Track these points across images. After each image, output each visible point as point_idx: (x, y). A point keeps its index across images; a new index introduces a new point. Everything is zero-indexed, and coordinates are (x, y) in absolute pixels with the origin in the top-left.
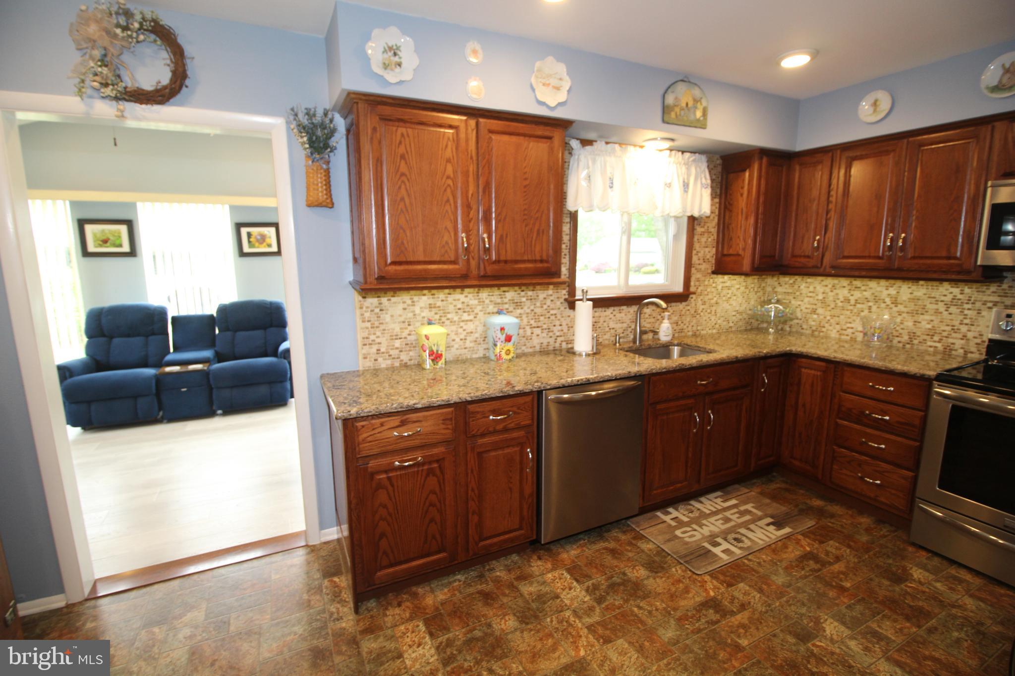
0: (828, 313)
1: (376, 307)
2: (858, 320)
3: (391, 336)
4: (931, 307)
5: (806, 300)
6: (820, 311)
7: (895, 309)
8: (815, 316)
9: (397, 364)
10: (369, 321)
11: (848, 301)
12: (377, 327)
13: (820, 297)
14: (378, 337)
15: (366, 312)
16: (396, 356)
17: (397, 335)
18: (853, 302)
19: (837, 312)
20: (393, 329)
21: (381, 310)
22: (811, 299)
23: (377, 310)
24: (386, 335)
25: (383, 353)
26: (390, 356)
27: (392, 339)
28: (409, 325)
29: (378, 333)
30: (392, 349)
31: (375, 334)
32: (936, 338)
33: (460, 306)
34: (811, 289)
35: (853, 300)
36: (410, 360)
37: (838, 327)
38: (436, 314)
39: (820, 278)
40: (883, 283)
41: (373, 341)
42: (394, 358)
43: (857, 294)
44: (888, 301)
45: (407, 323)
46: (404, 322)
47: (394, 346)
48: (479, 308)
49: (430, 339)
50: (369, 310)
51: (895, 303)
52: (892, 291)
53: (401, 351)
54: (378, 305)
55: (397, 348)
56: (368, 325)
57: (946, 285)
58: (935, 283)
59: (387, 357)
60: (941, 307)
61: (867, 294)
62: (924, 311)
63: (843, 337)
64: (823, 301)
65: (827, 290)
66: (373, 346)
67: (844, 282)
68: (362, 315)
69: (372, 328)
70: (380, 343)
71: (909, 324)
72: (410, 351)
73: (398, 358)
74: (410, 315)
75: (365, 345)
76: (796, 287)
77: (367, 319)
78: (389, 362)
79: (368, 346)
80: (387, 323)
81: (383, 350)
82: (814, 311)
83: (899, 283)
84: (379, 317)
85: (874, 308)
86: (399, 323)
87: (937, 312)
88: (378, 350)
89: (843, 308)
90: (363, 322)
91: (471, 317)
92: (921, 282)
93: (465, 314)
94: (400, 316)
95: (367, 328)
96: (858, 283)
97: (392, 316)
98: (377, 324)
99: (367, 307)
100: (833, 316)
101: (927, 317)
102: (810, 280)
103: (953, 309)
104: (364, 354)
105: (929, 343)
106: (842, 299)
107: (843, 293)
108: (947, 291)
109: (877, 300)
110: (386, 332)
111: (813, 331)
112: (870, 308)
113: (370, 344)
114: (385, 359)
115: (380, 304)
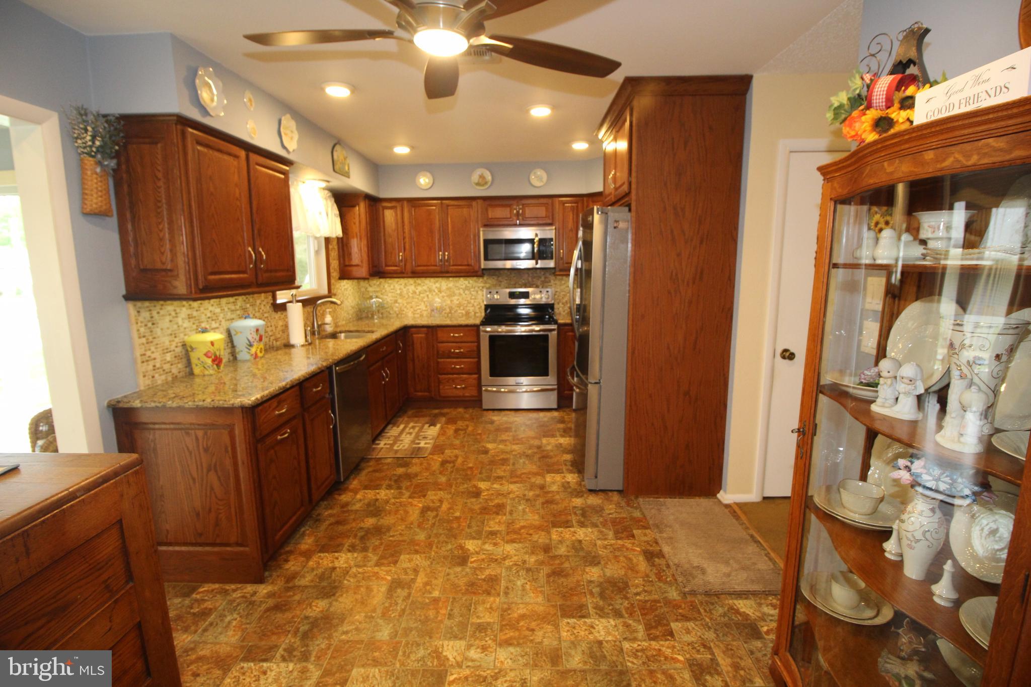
0: (405, 302)
1: (149, 321)
2: (423, 304)
3: (163, 350)
4: (457, 292)
5: (390, 295)
6: (400, 301)
7: (441, 295)
8: (397, 305)
9: (170, 379)
10: (144, 337)
11: (414, 292)
12: (152, 342)
13: (399, 292)
14: (153, 352)
15: (141, 327)
16: (168, 371)
17: (167, 349)
18: (418, 293)
19: (409, 300)
20: (164, 343)
21: (153, 324)
22: (393, 294)
23: (150, 325)
24: (159, 350)
25: (158, 369)
26: (164, 370)
27: (164, 353)
28: (175, 337)
29: (153, 349)
30: (165, 363)
31: (150, 350)
32: (462, 308)
33: (209, 315)
34: (392, 287)
35: (417, 292)
36: (179, 372)
37: (412, 310)
38: (194, 324)
39: (396, 280)
40: (432, 280)
41: (149, 357)
42: (167, 373)
43: (420, 288)
44: (436, 291)
45: (173, 336)
46: (171, 335)
47: (165, 360)
48: (222, 315)
49: (215, 346)
50: (143, 324)
51: (440, 291)
52: (438, 285)
53: (172, 365)
54: (149, 319)
55: (169, 362)
56: (144, 340)
57: (462, 279)
58: (457, 279)
59: (162, 372)
60: (461, 291)
61: (425, 288)
62: (454, 294)
63: (416, 316)
64: (401, 295)
65: (402, 287)
66: (150, 363)
67: (411, 281)
68: (138, 330)
69: (147, 343)
70: (155, 359)
71: (449, 302)
72: (179, 363)
73: (170, 372)
74: (175, 327)
75: (143, 362)
76: (382, 286)
77: (142, 335)
78: (163, 377)
79: (145, 364)
80: (159, 337)
81: (158, 365)
82: (396, 302)
83: (440, 279)
84: (151, 332)
85: (430, 296)
86: (168, 335)
87: (460, 294)
88: (154, 366)
89: (413, 298)
90: (140, 338)
91: (217, 325)
92: (451, 279)
93: (213, 322)
94: (168, 328)
95: (143, 344)
96: (419, 281)
97: (162, 329)
98: (151, 338)
99: (142, 322)
100: (408, 303)
101: (456, 297)
102: (390, 281)
103: (467, 292)
104: (143, 373)
105: (459, 311)
106: (411, 292)
107: (412, 288)
108: (463, 282)
109: (430, 291)
110: (159, 346)
111: (397, 315)
112: (428, 296)
113: (147, 361)
114: (160, 375)
115: (152, 317)
